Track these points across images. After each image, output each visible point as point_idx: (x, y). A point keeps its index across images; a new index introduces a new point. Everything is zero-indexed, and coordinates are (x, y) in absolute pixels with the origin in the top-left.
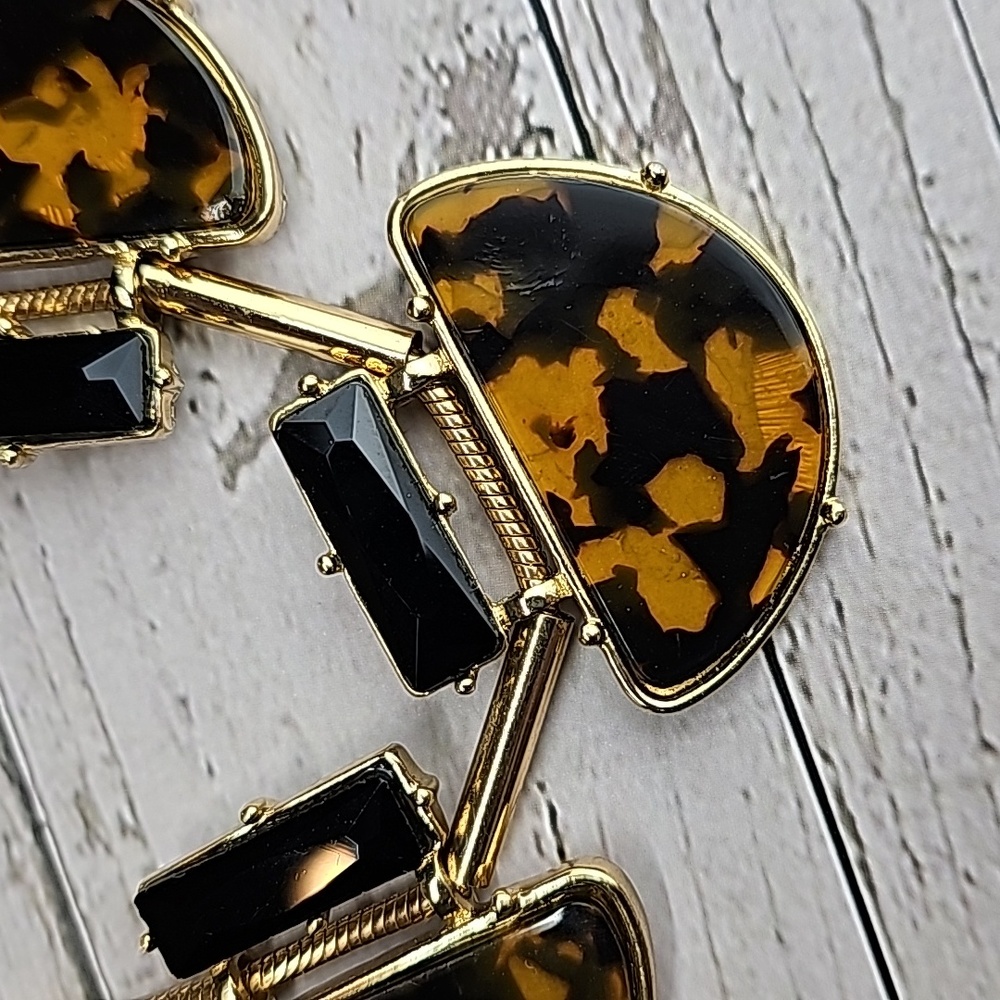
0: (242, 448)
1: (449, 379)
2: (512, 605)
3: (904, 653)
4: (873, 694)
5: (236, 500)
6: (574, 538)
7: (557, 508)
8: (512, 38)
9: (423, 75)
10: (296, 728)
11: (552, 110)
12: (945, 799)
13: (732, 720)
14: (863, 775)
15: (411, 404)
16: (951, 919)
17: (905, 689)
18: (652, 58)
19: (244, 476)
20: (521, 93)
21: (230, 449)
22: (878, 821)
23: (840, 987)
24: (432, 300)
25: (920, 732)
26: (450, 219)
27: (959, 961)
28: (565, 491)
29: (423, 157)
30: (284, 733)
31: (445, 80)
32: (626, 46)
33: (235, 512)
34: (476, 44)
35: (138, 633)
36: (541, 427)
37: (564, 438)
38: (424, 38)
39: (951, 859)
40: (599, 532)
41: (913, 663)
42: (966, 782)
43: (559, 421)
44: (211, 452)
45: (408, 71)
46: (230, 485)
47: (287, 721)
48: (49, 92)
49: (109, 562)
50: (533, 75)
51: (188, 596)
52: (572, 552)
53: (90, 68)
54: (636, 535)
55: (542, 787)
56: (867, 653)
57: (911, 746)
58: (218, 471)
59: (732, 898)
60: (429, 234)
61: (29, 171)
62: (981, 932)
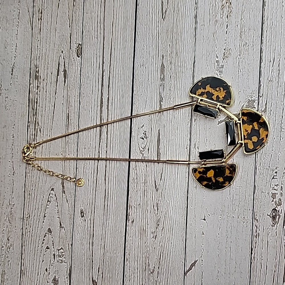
0: (220, 122)
1: (240, 123)
2: (238, 142)
3: (266, 157)
4: (262, 160)
5: (218, 126)
6: (245, 139)
7: (244, 136)
8: (255, 100)
9: (247, 99)
10: (215, 145)
11: (256, 106)
12: (265, 169)
13: (251, 158)
14: (259, 165)
15: (236, 124)
16: (261, 179)
17: (265, 160)
18: (265, 106)
19: (220, 124)
20: (254, 104)
21: (219, 122)
22: (259, 169)
23: (251, 181)
24: (241, 117)
25: (265, 164)
26: (245, 112)
27: (261, 182)
28: (245, 135)
29: (245, 105)
30: (214, 145)
31: (249, 100)
32: (264, 104)
33: (218, 127)
34: (252, 99)
35: (205, 133)
36: (245, 130)
37: (247, 131)
38: (248, 97)
39: (263, 174)
40: (247, 139)
41: (266, 158)
42: (267, 169)
43: (247, 130)
44: (217, 121)
45: (246, 99)
46: (218, 124)
47: (215, 144)
48: (217, 89)
49: (205, 126)
50: (256, 103)
51: (211, 132)
52: (244, 140)
53: (221, 88)
54: (249, 140)
55: (233, 157)
56: (263, 156)
57: (264, 165)
58: (218, 123)
59: (245, 171)
60: (243, 112)
61: (214, 95)
62: (263, 181)
